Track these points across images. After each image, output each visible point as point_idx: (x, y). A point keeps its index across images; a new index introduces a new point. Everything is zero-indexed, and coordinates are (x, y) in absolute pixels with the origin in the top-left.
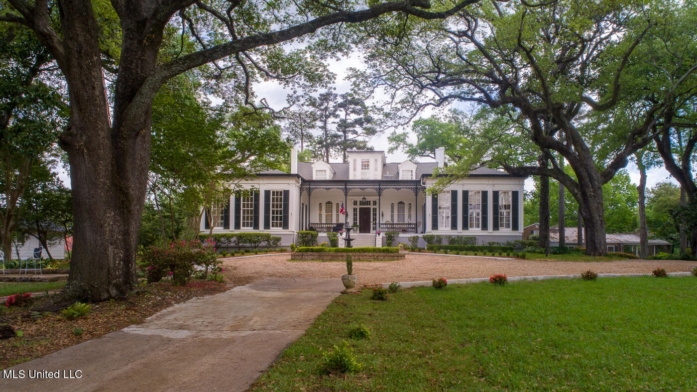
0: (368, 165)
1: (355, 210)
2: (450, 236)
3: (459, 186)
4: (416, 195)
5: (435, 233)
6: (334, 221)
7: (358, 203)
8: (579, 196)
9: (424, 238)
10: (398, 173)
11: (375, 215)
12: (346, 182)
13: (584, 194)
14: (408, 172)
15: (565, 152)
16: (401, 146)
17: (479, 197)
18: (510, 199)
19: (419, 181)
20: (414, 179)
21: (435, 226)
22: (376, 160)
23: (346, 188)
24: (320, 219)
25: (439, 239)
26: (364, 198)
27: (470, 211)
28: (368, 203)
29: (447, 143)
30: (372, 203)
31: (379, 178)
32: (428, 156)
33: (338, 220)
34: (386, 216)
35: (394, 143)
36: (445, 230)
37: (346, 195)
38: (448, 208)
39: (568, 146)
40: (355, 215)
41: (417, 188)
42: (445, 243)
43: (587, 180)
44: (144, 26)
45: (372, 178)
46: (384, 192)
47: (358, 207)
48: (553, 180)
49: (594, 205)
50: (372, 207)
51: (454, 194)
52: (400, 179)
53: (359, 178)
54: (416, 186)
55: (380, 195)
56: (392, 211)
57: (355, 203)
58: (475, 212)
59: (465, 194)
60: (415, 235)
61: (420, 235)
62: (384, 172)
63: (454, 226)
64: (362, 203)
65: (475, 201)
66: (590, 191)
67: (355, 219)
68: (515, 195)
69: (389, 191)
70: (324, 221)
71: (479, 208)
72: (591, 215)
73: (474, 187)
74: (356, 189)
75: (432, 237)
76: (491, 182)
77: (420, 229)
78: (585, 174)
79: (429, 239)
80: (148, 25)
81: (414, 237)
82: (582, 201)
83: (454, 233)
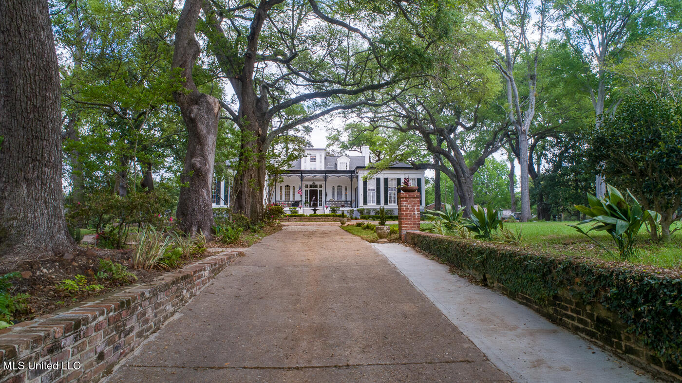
0: (315, 159)
1: (306, 191)
2: (375, 209)
3: (382, 176)
4: (352, 181)
5: (365, 207)
6: (291, 199)
7: (309, 186)
8: (456, 182)
9: (358, 211)
10: (336, 164)
11: (321, 195)
12: (302, 172)
13: (459, 181)
14: (343, 164)
15: (447, 156)
16: (336, 143)
17: (395, 182)
18: (416, 184)
19: (354, 171)
20: (348, 169)
21: (365, 202)
22: (321, 155)
23: (302, 176)
24: (281, 198)
25: (369, 211)
26: (314, 183)
27: (389, 192)
28: (316, 186)
29: (371, 142)
30: (318, 186)
31: (323, 169)
32: (355, 150)
33: (294, 198)
34: (329, 195)
35: (330, 140)
36: (372, 205)
37: (302, 181)
38: (374, 190)
39: (449, 152)
40: (306, 195)
41: (352, 176)
42: (372, 214)
43: (461, 173)
44: (265, 116)
45: (318, 169)
46: (329, 179)
47: (309, 189)
48: (442, 173)
49: (465, 188)
50: (318, 189)
51: (378, 180)
52: (338, 169)
53: (308, 169)
54: (352, 174)
55: (326, 181)
56: (333, 192)
57: (307, 186)
58: (392, 193)
59: (386, 180)
60: (351, 209)
61: (355, 209)
62: (326, 164)
63: (378, 202)
64: (311, 186)
65: (392, 184)
66: (463, 180)
67: (306, 198)
68: (419, 181)
69: (332, 178)
70: (284, 199)
71: (395, 190)
72: (463, 194)
73: (392, 175)
74: (308, 176)
75: (364, 210)
76: (403, 172)
77: (354, 205)
78: (459, 169)
79: (361, 212)
80: (266, 115)
81: (351, 210)
82: (458, 186)
83: (378, 207)
